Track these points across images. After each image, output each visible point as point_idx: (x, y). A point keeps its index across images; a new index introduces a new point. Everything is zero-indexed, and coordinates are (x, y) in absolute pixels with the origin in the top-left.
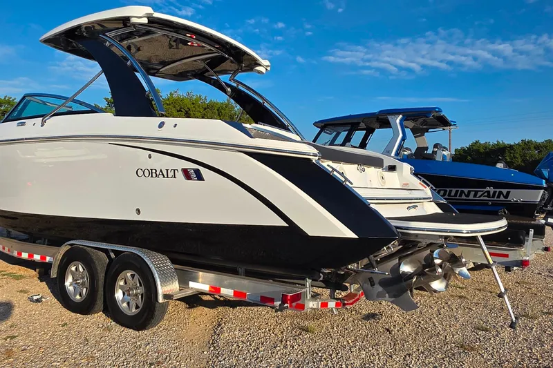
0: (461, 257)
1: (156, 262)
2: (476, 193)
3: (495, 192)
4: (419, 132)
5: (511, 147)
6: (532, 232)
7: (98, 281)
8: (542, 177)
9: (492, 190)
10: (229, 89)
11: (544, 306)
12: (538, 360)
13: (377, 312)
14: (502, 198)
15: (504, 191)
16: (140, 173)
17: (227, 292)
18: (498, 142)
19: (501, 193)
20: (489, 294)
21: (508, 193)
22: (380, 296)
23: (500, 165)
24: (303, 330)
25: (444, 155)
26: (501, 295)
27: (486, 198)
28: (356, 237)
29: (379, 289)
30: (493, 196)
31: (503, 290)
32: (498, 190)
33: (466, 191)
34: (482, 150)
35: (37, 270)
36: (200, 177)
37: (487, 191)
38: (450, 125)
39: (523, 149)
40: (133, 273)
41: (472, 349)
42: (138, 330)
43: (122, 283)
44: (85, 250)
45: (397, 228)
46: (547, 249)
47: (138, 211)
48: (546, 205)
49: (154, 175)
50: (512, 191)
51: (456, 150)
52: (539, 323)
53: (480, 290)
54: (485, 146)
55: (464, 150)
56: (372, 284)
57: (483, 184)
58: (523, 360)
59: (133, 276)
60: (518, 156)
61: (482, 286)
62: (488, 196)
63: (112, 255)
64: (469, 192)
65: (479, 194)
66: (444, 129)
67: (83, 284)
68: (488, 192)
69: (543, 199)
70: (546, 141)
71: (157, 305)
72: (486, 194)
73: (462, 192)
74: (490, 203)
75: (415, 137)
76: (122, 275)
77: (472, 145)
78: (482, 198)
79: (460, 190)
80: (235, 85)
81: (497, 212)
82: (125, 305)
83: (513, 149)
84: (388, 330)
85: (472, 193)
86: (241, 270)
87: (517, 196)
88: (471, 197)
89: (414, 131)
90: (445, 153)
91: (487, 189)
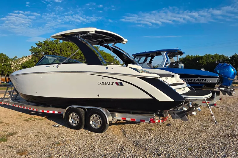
0: (198, 104)
1: (105, 111)
2: (194, 80)
3: (201, 79)
4: (171, 57)
5: (202, 57)
6: (215, 94)
7: (83, 118)
8: (217, 73)
9: (200, 78)
10: (112, 49)
11: (221, 118)
12: (222, 133)
13: (170, 123)
14: (204, 81)
15: (204, 79)
16: (99, 83)
17: (128, 119)
18: (196, 55)
19: (203, 79)
20: (203, 115)
21: (206, 79)
22: (177, 117)
23: (202, 69)
24: (151, 130)
25: (182, 66)
26: (212, 115)
27: (198, 82)
28: (174, 101)
29: (176, 115)
30: (201, 81)
31: (212, 114)
32: (202, 79)
33: (191, 79)
34: (190, 59)
35: (45, 117)
36: (122, 84)
38: (183, 54)
39: (206, 58)
40: (96, 115)
41: (203, 132)
42: (100, 133)
43: (92, 119)
44: (76, 108)
45: (184, 97)
46: (220, 99)
47: (98, 95)
48: (219, 83)
49: (105, 84)
50: (207, 79)
51: (180, 59)
52: (221, 123)
53: (200, 114)
54: (192, 57)
55: (183, 59)
56: (174, 114)
57: (197, 76)
58: (218, 134)
59: (96, 116)
60: (204, 61)
61: (200, 113)
62: (199, 81)
63: (86, 110)
64: (192, 79)
66: (181, 55)
67: (76, 120)
68: (199, 79)
69: (218, 81)
70: (215, 54)
71: (107, 124)
72: (198, 80)
73: (190, 80)
74: (199, 83)
75: (170, 59)
76: (92, 116)
77: (186, 57)
78: (197, 81)
80: (114, 48)
81: (202, 86)
82: (94, 125)
83: (203, 58)
84: (176, 128)
85: (193, 80)
86: (131, 112)
87: (209, 80)
88: (193, 81)
89: (169, 56)
91: (198, 78)
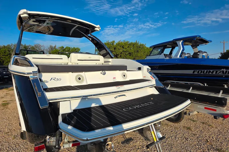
4: (194, 46)
9: (225, 70)
25: (203, 55)
27: (222, 74)
30: (226, 73)
33: (212, 71)
37: (222, 71)
38: (209, 42)
65: (218, 72)
66: (206, 44)
72: (222, 72)
73: (210, 71)
74: (224, 76)
75: (193, 49)
78: (220, 74)
79: (208, 70)
85: (215, 72)
90: (204, 54)
91: (222, 70)
